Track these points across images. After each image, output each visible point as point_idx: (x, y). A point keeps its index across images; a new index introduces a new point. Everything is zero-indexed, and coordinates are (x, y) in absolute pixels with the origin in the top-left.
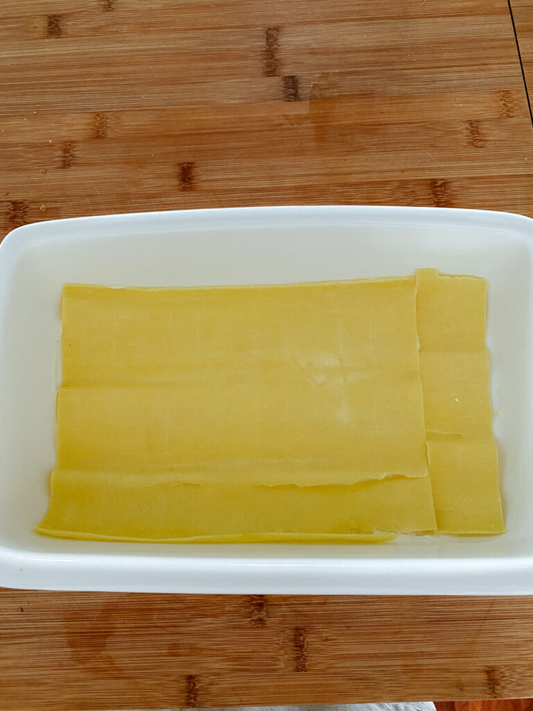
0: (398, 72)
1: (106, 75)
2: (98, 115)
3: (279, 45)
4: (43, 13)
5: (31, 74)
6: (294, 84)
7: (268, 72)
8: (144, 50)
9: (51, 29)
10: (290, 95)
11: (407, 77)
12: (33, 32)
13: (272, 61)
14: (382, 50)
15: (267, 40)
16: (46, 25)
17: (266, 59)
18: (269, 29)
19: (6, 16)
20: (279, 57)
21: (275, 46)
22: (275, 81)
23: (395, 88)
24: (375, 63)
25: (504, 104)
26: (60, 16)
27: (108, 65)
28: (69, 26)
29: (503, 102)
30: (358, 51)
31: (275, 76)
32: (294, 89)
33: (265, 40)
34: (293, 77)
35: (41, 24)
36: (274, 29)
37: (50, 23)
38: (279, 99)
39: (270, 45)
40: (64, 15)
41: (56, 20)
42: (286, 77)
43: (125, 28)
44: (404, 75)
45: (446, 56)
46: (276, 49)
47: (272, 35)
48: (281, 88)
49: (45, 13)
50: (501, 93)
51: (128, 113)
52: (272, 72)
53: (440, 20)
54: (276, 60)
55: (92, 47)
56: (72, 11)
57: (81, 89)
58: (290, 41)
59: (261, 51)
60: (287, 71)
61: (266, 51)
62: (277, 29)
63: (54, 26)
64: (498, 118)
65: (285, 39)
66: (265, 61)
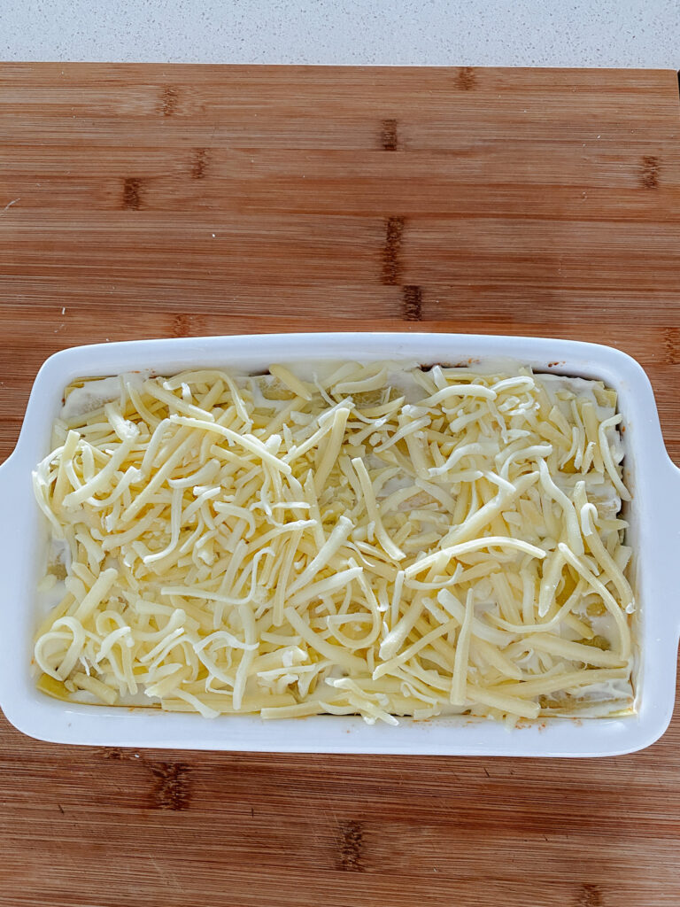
0: (545, 291)
1: (192, 264)
2: (179, 318)
3: (402, 243)
4: (118, 175)
5: (100, 256)
6: (417, 297)
7: (386, 279)
8: (237, 235)
9: (128, 197)
10: (411, 312)
11: (555, 298)
12: (105, 200)
13: (392, 263)
14: (526, 260)
15: (389, 234)
16: (123, 191)
17: (385, 260)
18: (392, 219)
19: (73, 175)
20: (400, 258)
21: (398, 243)
22: (394, 291)
23: (539, 312)
24: (518, 277)
25: (669, 346)
26: (139, 180)
27: (194, 252)
28: (150, 195)
29: (668, 343)
30: (499, 258)
31: (394, 284)
32: (415, 304)
33: (385, 234)
34: (415, 288)
35: (117, 189)
36: (398, 220)
37: (128, 189)
38: (396, 316)
39: (391, 241)
40: (144, 179)
41: (135, 185)
42: (406, 287)
43: (216, 203)
44: (551, 295)
45: (605, 275)
46: (398, 247)
47: (395, 226)
48: (400, 302)
49: (123, 175)
50: (667, 330)
51: (215, 318)
52: (391, 279)
53: (601, 224)
54: (397, 263)
55: (175, 225)
56: (155, 175)
57: (160, 281)
58: (415, 237)
59: (380, 249)
60: (409, 278)
61: (386, 250)
62: (402, 220)
63: (132, 192)
64: (661, 363)
65: (411, 235)
66: (385, 263)
